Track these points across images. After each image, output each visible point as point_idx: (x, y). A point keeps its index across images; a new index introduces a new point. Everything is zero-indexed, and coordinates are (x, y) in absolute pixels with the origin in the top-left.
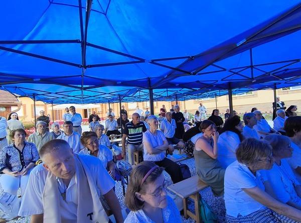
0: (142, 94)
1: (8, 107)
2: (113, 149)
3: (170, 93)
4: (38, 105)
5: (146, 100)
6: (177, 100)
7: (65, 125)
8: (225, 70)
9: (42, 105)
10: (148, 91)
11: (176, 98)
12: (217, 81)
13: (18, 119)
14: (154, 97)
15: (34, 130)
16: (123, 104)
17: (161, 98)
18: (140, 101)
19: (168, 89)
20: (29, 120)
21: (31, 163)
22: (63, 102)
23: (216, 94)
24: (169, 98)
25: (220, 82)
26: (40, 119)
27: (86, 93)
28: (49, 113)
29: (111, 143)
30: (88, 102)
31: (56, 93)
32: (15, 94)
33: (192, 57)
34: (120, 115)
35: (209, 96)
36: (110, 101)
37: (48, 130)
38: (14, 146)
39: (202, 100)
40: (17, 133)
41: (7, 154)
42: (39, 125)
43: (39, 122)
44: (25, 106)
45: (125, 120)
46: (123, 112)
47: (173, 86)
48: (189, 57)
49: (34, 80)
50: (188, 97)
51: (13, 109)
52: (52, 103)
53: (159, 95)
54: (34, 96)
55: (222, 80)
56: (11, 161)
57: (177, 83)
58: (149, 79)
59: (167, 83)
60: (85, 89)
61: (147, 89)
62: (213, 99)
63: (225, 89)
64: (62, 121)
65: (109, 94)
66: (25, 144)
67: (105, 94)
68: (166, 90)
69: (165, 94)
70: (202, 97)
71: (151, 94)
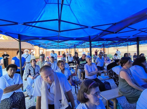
0: (85, 44)
1: (30, 50)
2: (71, 71)
3: (100, 44)
4: (41, 49)
5: (88, 47)
6: (104, 48)
7: (51, 58)
8: (136, 30)
9: (42, 49)
10: (89, 43)
11: (104, 46)
12: (130, 37)
13: (33, 55)
14: (92, 46)
15: (39, 60)
16: (76, 49)
17: (96, 46)
18: (84, 48)
19: (100, 42)
20: (37, 55)
21: (37, 74)
22: (50, 48)
23: (128, 44)
24: (99, 46)
25: (131, 37)
26: (41, 55)
27: (60, 44)
28: (45, 53)
29: (70, 67)
30: (61, 48)
31: (48, 44)
32: (33, 45)
33: (115, 23)
34: (74, 54)
35: (123, 45)
36: (70, 48)
37: (44, 60)
38: (32, 66)
39: (119, 47)
40: (33, 61)
41: (29, 69)
42: (41, 58)
43: (41, 57)
44: (36, 49)
45: (77, 57)
46: (76, 53)
47: (102, 40)
48: (113, 24)
49: (39, 38)
50: (111, 46)
51: (32, 51)
52: (46, 48)
53: (94, 45)
54: (39, 45)
55: (133, 36)
56: (31, 72)
57: (105, 38)
58: (89, 36)
59: (99, 38)
60: (59, 42)
61: (89, 41)
62: (126, 47)
63: (134, 41)
64: (50, 56)
65: (70, 44)
66: (35, 65)
67: (68, 44)
68: (98, 42)
69: (98, 44)
70: (119, 46)
71: (91, 44)
